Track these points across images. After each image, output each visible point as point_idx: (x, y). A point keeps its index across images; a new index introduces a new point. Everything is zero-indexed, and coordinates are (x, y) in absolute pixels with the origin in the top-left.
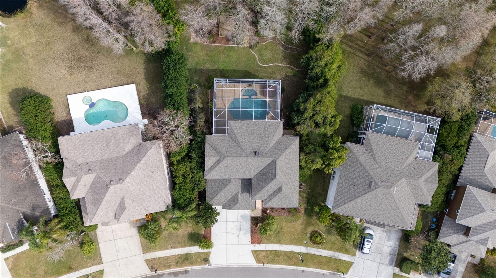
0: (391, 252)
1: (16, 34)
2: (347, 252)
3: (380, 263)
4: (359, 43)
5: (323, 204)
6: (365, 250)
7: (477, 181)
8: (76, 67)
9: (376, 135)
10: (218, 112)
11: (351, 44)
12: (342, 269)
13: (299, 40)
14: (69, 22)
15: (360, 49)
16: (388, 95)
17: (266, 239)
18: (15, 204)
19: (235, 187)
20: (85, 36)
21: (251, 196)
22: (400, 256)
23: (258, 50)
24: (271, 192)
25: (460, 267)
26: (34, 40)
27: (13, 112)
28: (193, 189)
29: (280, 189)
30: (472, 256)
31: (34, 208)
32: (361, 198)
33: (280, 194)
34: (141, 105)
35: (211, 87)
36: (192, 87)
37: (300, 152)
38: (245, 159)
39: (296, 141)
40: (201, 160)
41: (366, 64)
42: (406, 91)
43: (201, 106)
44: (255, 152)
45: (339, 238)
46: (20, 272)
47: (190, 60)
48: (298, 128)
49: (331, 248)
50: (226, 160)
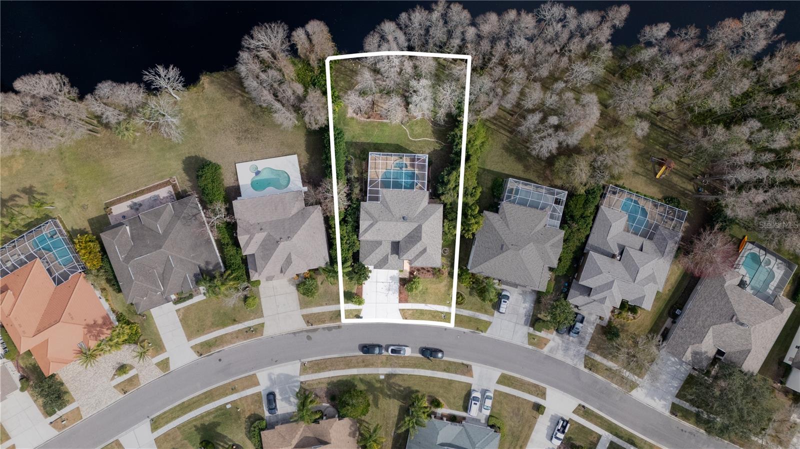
0: (526, 313)
1: (189, 106)
2: (486, 312)
3: (516, 323)
4: (503, 121)
5: (465, 268)
6: (502, 310)
7: (601, 248)
8: (243, 138)
9: (510, 205)
10: (372, 182)
11: (495, 122)
12: (481, 328)
13: (444, 121)
14: (237, 97)
15: (504, 126)
16: (528, 169)
17: (412, 298)
18: (193, 258)
19: (386, 248)
20: (251, 109)
21: (399, 258)
22: (535, 317)
23: (409, 125)
24: (417, 252)
25: (589, 329)
26: (205, 113)
27: (187, 178)
28: (348, 250)
29: (425, 250)
30: (600, 318)
31: (207, 263)
32: (495, 259)
33: (424, 255)
34: (302, 174)
35: (366, 159)
36: (349, 159)
37: (444, 219)
38: (395, 223)
39: (440, 209)
40: (356, 224)
41: (509, 140)
42: (545, 166)
43: (356, 176)
44: (404, 218)
45: (478, 299)
46: (189, 322)
47: (347, 134)
48: (443, 198)
49: (471, 308)
50: (378, 223)
